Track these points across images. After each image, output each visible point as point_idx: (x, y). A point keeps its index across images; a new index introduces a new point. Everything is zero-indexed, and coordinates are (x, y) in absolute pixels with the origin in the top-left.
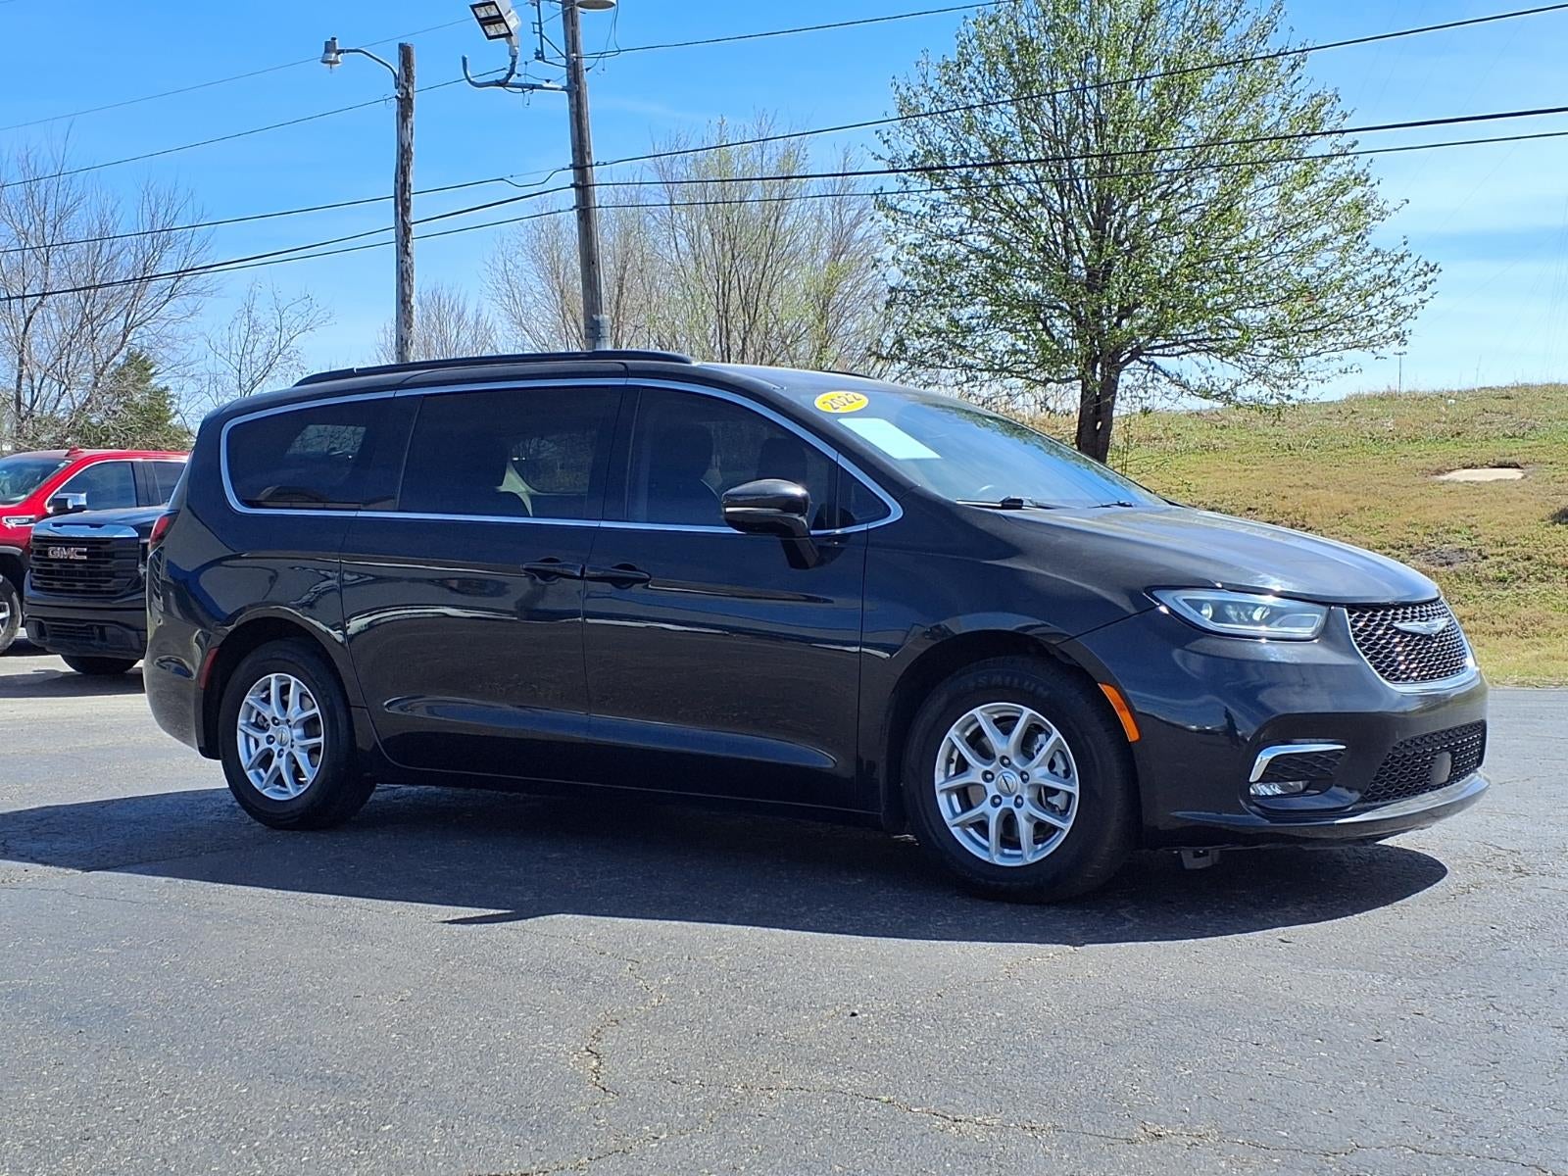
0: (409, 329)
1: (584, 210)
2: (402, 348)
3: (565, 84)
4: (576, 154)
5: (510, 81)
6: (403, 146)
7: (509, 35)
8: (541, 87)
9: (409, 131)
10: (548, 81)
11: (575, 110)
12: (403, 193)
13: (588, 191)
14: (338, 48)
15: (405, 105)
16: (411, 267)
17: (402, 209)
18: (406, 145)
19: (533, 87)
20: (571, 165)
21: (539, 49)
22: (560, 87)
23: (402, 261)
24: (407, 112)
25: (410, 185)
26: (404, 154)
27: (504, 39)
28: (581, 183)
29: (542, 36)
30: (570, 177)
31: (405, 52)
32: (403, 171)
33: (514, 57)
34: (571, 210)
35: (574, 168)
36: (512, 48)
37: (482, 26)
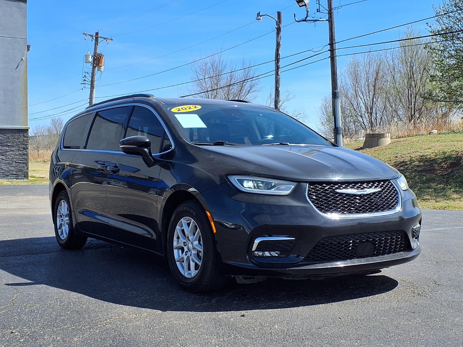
0: (278, 98)
1: (332, 57)
2: (276, 103)
3: (328, 19)
4: (331, 40)
5: (307, 19)
6: (277, 42)
7: (305, 5)
8: (319, 20)
9: (280, 38)
10: (321, 18)
11: (330, 26)
12: (277, 57)
13: (333, 51)
14: (261, 15)
15: (279, 30)
16: (279, 79)
17: (277, 61)
18: (279, 42)
19: (316, 21)
20: (329, 44)
21: (318, 9)
22: (325, 20)
23: (277, 77)
24: (279, 32)
25: (279, 54)
26: (278, 45)
27: (304, 6)
28: (331, 49)
29: (319, 4)
30: (329, 47)
31: (279, 14)
32: (277, 50)
33: (308, 12)
34: (328, 58)
35: (330, 45)
36: (307, 9)
37: (298, 3)
